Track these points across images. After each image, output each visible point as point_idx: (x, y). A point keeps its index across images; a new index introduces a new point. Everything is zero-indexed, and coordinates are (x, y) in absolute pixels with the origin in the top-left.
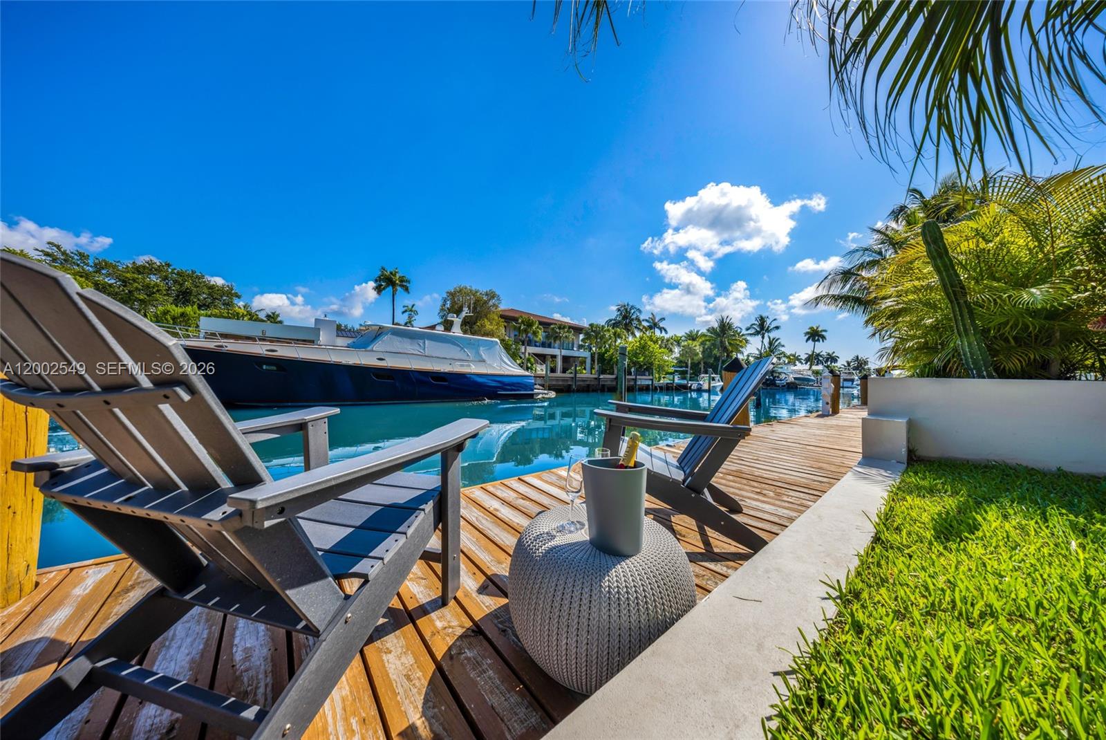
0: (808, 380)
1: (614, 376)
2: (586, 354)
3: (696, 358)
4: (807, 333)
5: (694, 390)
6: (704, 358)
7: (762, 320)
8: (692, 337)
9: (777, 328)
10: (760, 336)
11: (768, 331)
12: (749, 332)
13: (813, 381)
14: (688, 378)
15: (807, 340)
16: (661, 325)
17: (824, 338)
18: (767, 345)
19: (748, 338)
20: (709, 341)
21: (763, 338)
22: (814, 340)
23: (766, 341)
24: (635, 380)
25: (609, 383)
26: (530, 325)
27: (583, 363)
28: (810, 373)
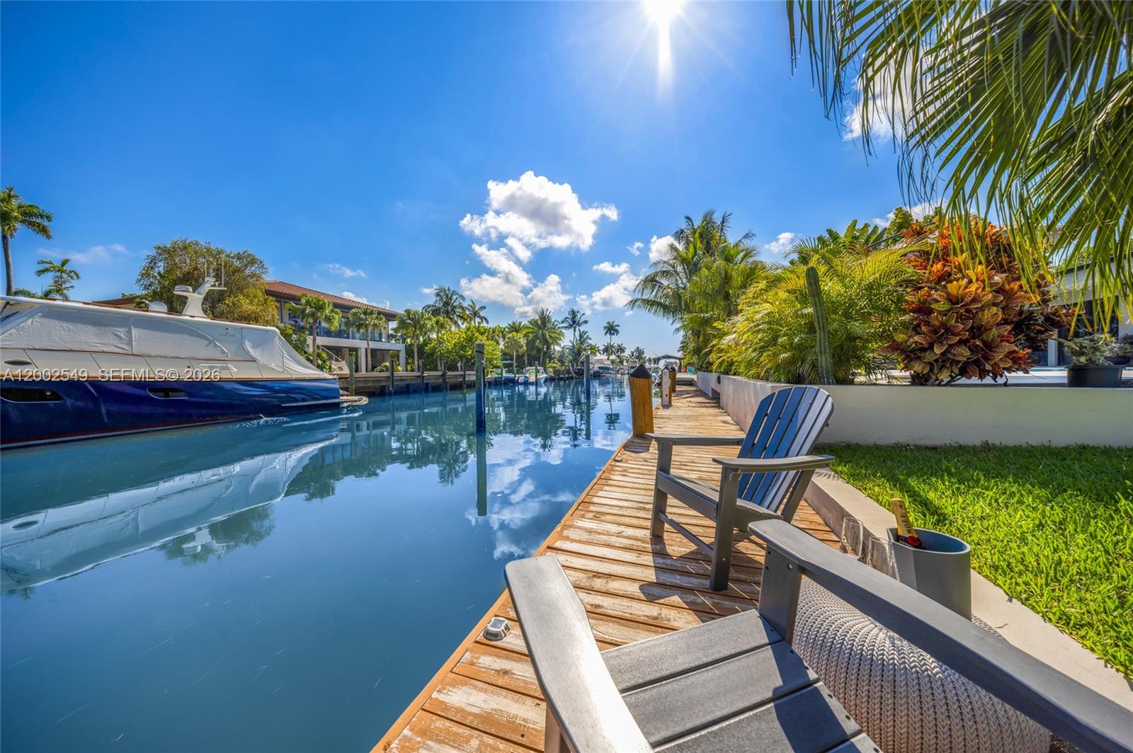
0: (608, 369)
1: (439, 373)
2: (400, 346)
3: (521, 351)
4: (605, 327)
5: (521, 384)
6: (527, 351)
7: (574, 313)
8: (515, 328)
9: (586, 322)
10: (572, 329)
11: (579, 325)
12: (564, 325)
13: (611, 369)
14: (515, 372)
15: (606, 334)
16: (482, 314)
17: (617, 331)
18: (578, 338)
19: (563, 331)
20: (532, 333)
21: (575, 331)
22: (611, 334)
23: (577, 334)
24: (464, 376)
25: (433, 381)
26: (320, 308)
27: (396, 355)
28: (609, 362)
